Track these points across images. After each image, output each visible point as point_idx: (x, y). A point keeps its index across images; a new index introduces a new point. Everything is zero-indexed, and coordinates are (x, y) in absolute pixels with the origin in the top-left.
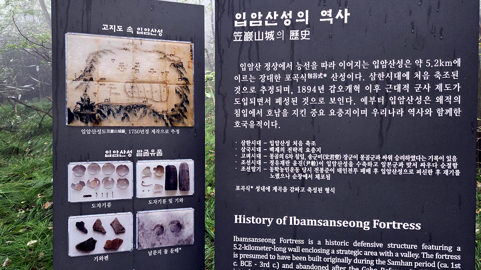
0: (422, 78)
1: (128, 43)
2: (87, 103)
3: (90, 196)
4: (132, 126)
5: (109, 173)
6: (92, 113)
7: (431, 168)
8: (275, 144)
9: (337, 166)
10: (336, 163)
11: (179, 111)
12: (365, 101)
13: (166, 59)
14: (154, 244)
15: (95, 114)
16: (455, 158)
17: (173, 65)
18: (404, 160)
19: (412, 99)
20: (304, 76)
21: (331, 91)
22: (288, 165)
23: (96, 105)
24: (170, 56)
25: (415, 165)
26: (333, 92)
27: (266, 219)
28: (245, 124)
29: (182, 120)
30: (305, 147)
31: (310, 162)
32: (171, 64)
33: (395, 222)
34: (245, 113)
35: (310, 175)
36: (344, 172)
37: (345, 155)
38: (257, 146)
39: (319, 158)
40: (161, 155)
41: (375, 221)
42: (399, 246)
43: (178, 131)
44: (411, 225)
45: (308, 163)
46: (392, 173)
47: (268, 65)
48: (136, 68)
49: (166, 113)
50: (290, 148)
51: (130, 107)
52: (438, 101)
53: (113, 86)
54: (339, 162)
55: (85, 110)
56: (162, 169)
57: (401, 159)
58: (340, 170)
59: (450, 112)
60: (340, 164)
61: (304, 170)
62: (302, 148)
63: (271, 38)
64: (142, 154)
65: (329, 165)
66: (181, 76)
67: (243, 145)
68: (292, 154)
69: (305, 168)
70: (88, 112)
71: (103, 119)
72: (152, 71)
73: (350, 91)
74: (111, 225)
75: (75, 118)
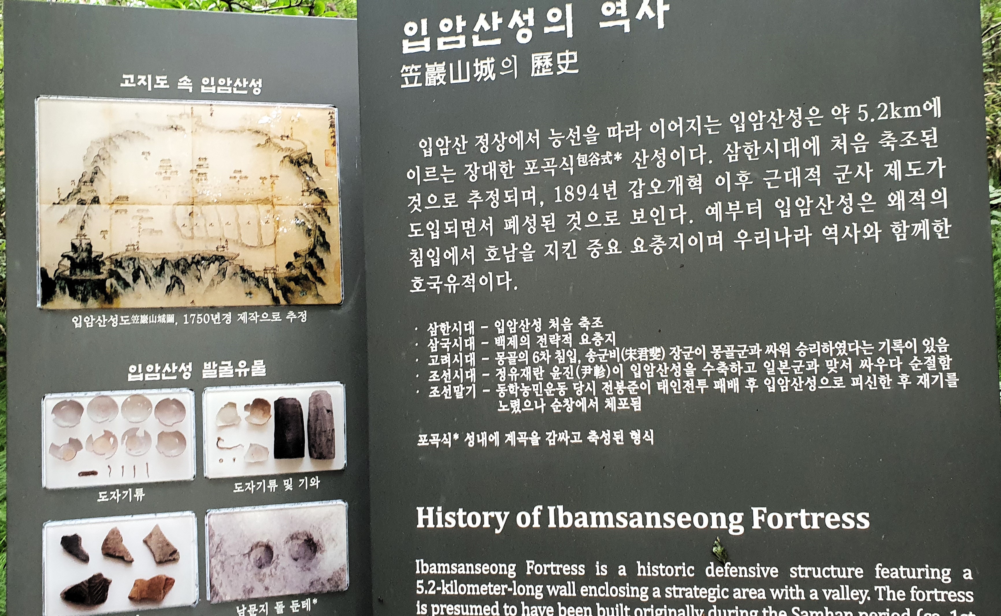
0: (851, 149)
1: (181, 115)
2: (85, 255)
3: (94, 473)
4: (190, 305)
5: (138, 419)
6: (97, 277)
7: (887, 370)
8: (507, 330)
9: (657, 375)
10: (653, 367)
11: (306, 267)
12: (717, 213)
13: (272, 145)
14: (251, 590)
15: (104, 281)
16: (943, 344)
17: (287, 159)
18: (819, 355)
19: (830, 202)
20: (568, 161)
21: (634, 192)
22: (539, 377)
23: (106, 258)
24: (282, 139)
25: (848, 364)
26: (638, 195)
27: (492, 514)
28: (435, 284)
29: (313, 287)
30: (577, 332)
31: (590, 369)
32: (285, 157)
33: (806, 512)
34: (435, 258)
35: (591, 400)
36: (675, 390)
37: (674, 349)
38: (466, 335)
39: (611, 357)
40: (263, 373)
41: (755, 510)
42: (819, 574)
43: (304, 315)
44: (845, 517)
45: (587, 370)
46: (791, 389)
47: (483, 140)
48: (201, 170)
49: (275, 273)
50: (542, 337)
51: (186, 260)
52: (893, 204)
53: (145, 215)
54: (661, 366)
55: (81, 272)
56: (266, 408)
57: (811, 352)
58: (663, 386)
59: (924, 229)
60: (663, 370)
61: (579, 390)
62: (570, 334)
63: (488, 74)
64: (216, 373)
65: (638, 375)
66: (308, 185)
67: (432, 335)
68: (548, 351)
69: (581, 382)
70: (87, 275)
71: (122, 291)
72: (238, 175)
73: (680, 190)
74: (145, 542)
75: (57, 289)
